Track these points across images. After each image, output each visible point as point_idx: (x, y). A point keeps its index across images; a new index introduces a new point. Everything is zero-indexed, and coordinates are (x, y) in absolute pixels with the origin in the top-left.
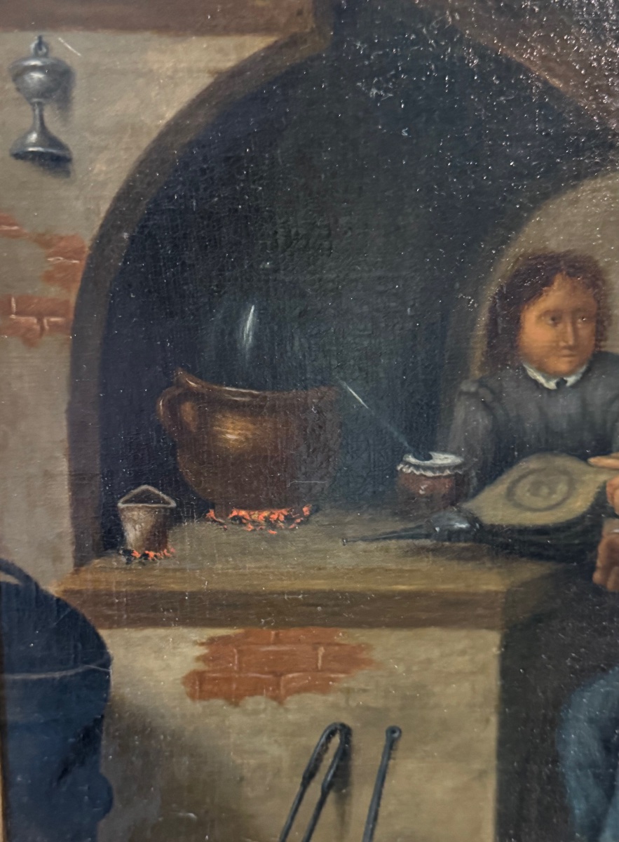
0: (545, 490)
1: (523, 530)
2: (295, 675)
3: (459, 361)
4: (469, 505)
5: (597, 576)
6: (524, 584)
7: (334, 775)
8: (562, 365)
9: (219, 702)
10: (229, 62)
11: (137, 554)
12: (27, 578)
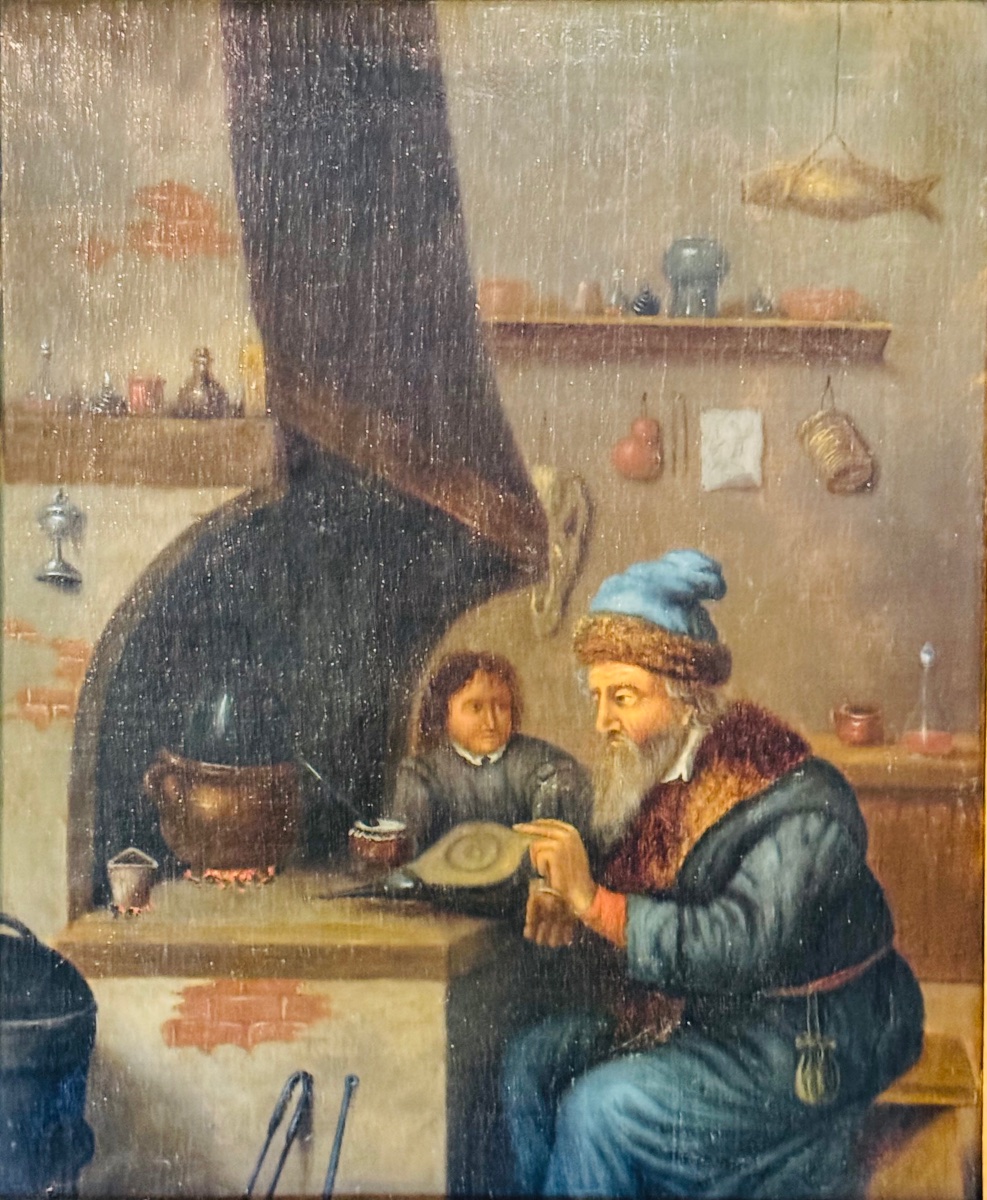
0: (477, 853)
1: (460, 890)
2: (262, 1024)
3: (399, 740)
4: (415, 866)
5: (527, 932)
6: (465, 939)
7: (298, 1123)
8: (486, 745)
9: (193, 1050)
10: (208, 507)
11: (123, 910)
12: (26, 932)
